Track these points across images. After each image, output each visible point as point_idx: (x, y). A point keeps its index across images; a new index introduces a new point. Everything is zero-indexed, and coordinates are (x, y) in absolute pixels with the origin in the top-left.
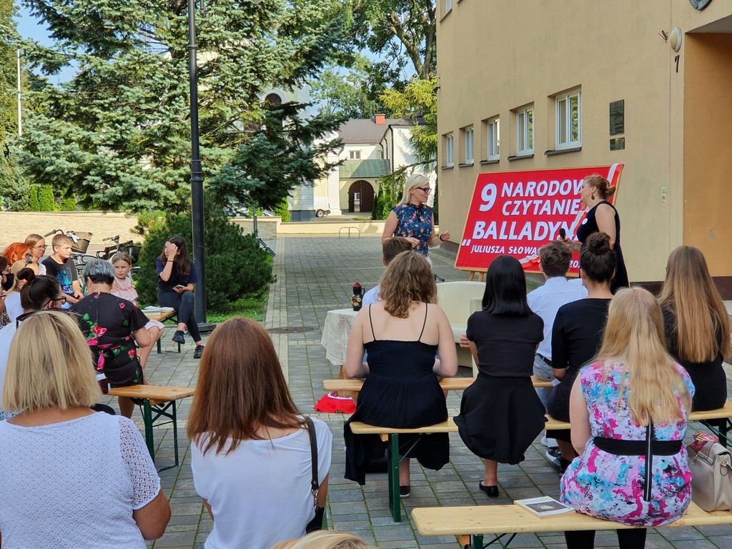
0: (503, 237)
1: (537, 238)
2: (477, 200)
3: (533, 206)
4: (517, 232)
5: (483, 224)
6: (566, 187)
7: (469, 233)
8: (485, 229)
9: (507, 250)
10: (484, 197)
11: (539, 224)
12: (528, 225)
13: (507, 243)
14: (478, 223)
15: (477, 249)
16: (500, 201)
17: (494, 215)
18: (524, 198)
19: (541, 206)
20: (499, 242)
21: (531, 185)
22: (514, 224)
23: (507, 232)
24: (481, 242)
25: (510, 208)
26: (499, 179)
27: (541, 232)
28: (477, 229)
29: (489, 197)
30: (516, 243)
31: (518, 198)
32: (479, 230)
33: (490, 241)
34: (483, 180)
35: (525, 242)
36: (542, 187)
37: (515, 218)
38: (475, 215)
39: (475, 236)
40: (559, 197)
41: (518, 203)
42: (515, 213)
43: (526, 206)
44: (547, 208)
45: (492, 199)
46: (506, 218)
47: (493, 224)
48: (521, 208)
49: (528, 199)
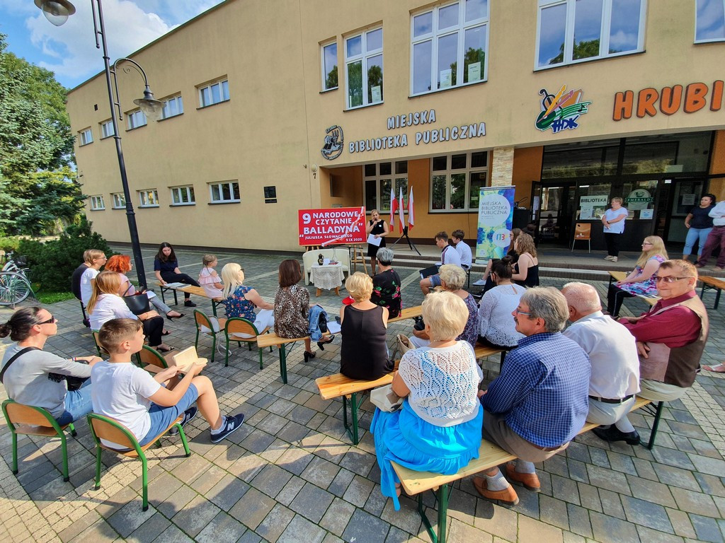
0: (319, 232)
1: (336, 232)
2: (301, 221)
3: (330, 222)
4: (326, 230)
5: (308, 229)
6: (343, 214)
7: (301, 232)
8: (310, 230)
9: (323, 237)
10: (305, 218)
11: (335, 227)
12: (330, 227)
13: (323, 235)
14: (305, 228)
15: (307, 238)
16: (313, 220)
17: (312, 224)
18: (325, 219)
19: (334, 221)
20: (320, 235)
21: (327, 215)
22: (323, 228)
23: (321, 230)
24: (309, 235)
25: (320, 222)
26: (311, 212)
27: (337, 230)
29: (307, 219)
30: (326, 234)
31: (322, 218)
32: (306, 230)
33: (313, 235)
34: (301, 213)
35: (331, 233)
36: (333, 215)
37: (323, 226)
38: (302, 226)
39: (305, 233)
40: (341, 217)
41: (323, 220)
42: (322, 224)
43: (327, 222)
44: (337, 221)
45: (309, 219)
46: (318, 226)
47: (313, 228)
48: (325, 222)
49: (327, 219)
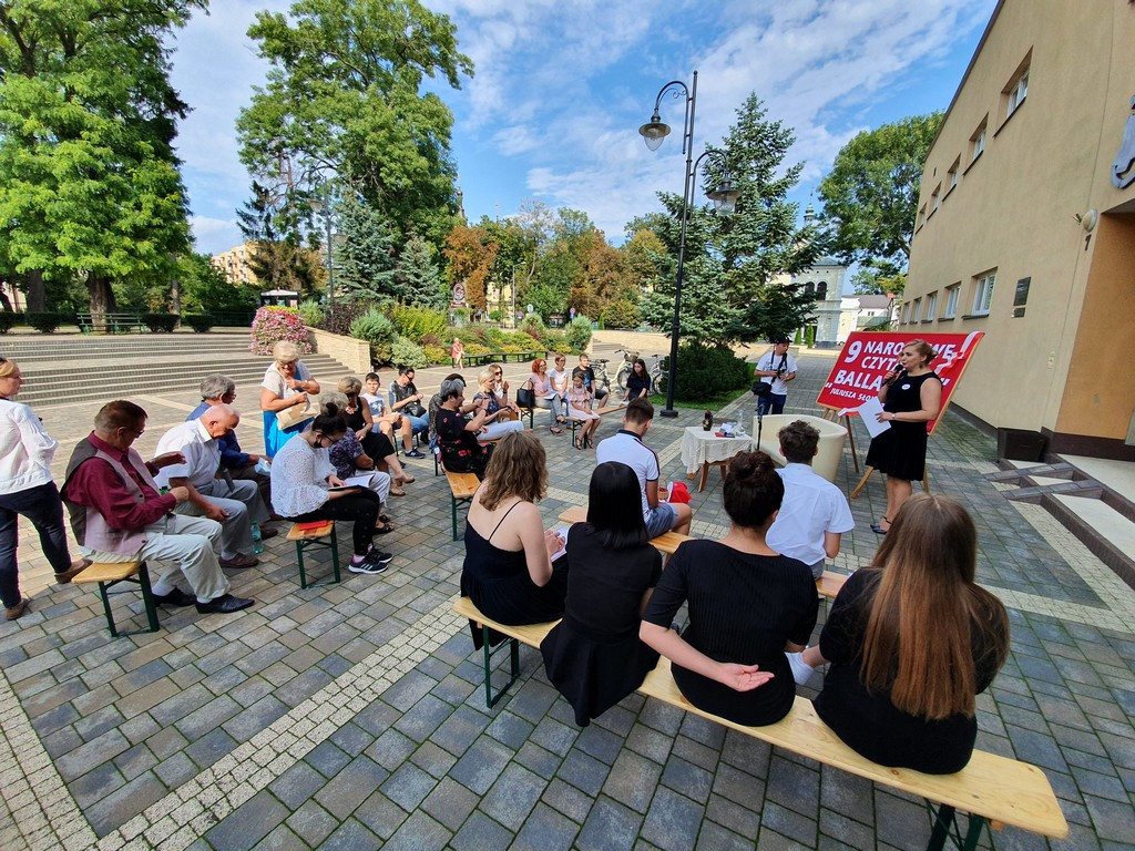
0: (857, 385)
2: (844, 355)
3: (887, 362)
4: (869, 383)
5: (845, 372)
7: (833, 376)
8: (845, 377)
9: (857, 396)
10: (851, 351)
13: (858, 391)
14: (841, 371)
15: (835, 391)
16: (862, 355)
17: (855, 367)
18: (881, 355)
20: (853, 389)
21: (889, 345)
22: (868, 375)
23: (861, 382)
24: (840, 387)
25: (868, 363)
26: (865, 338)
28: (839, 376)
29: (855, 352)
30: (866, 393)
31: (877, 354)
32: (841, 378)
33: (846, 387)
37: (870, 371)
39: (836, 381)
41: (876, 359)
42: (872, 367)
43: (882, 362)
46: (863, 370)
47: (852, 374)
48: (877, 364)
49: (884, 356)
